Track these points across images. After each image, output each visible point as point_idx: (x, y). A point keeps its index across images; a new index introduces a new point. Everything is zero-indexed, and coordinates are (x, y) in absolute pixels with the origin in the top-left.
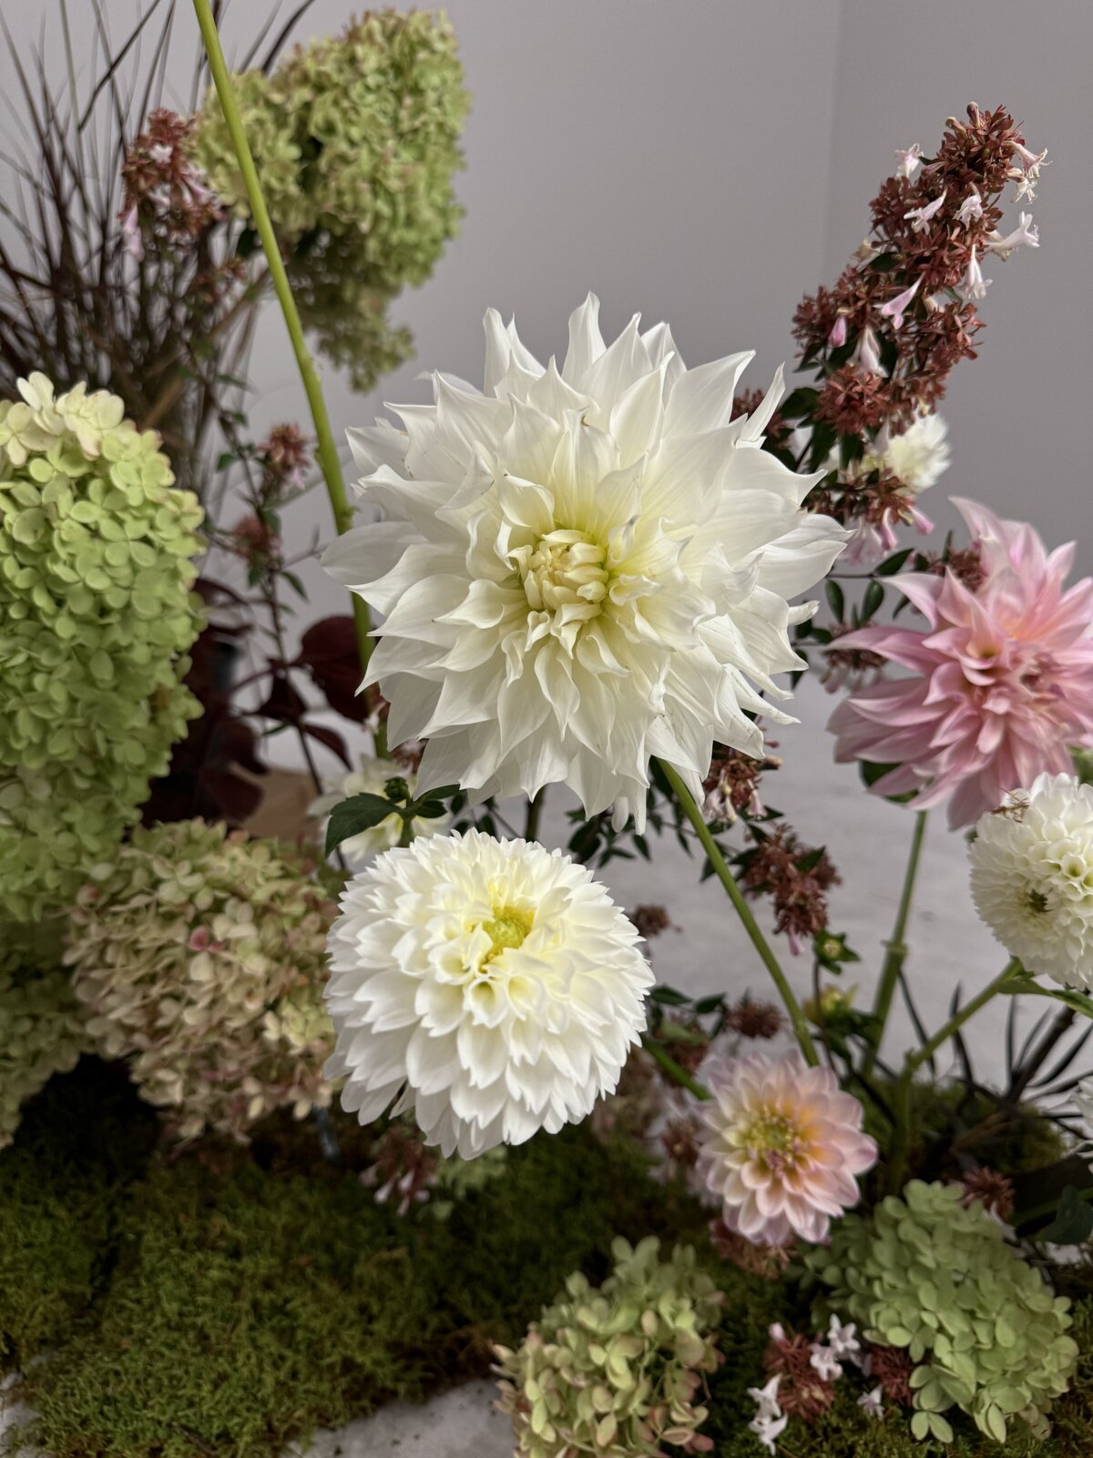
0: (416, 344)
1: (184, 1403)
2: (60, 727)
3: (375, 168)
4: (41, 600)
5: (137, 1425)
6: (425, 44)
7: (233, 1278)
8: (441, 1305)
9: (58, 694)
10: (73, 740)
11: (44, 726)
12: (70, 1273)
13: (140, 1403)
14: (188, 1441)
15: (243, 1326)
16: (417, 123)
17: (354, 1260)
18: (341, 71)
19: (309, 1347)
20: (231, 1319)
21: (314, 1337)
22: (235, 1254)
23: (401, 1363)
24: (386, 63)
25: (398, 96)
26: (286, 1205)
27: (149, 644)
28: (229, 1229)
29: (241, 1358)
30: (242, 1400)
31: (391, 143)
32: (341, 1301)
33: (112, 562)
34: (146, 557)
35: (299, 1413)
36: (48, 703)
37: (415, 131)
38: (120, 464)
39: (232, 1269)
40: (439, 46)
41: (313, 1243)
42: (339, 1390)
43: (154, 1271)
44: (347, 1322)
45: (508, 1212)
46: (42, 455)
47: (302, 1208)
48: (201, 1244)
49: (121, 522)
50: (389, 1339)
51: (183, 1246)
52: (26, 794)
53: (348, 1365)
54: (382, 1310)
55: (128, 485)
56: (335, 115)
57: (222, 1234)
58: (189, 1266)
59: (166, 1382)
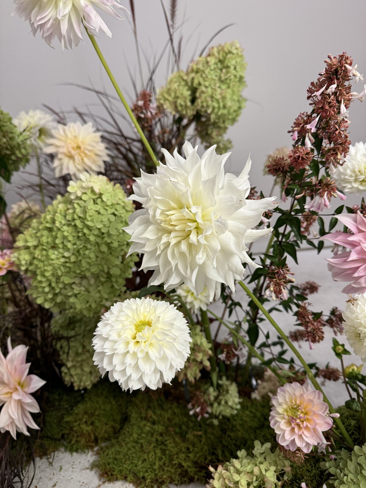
0: (233, 143)
1: (134, 465)
2: (94, 264)
3: (212, 93)
4: (86, 231)
5: (121, 468)
6: (230, 52)
7: (152, 431)
8: (213, 454)
9: (92, 255)
10: (98, 268)
11: (89, 264)
12: (114, 421)
13: (123, 462)
14: (134, 477)
15: (152, 446)
16: (227, 77)
17: (187, 433)
18: (203, 66)
19: (169, 456)
20: (150, 443)
21: (172, 454)
22: (154, 423)
23: (197, 469)
24: (217, 61)
25: (221, 70)
26: (170, 411)
27: (119, 242)
28: (153, 416)
29: (150, 455)
30: (149, 468)
31: (218, 85)
32: (181, 445)
33: (103, 220)
34: (113, 218)
35: (164, 477)
36: (90, 258)
37: (226, 79)
38: (106, 194)
39: (152, 428)
40: (235, 51)
41: (176, 425)
42: (178, 473)
43: (134, 425)
44: (182, 452)
45: (238, 427)
46: (85, 193)
47: (174, 413)
48: (146, 419)
49: (106, 210)
50: (194, 460)
51: (142, 418)
52: (89, 282)
53: (180, 466)
54: (193, 450)
55: (108, 200)
56: (201, 80)
57: (151, 417)
58: (142, 425)
59: (131, 457)
